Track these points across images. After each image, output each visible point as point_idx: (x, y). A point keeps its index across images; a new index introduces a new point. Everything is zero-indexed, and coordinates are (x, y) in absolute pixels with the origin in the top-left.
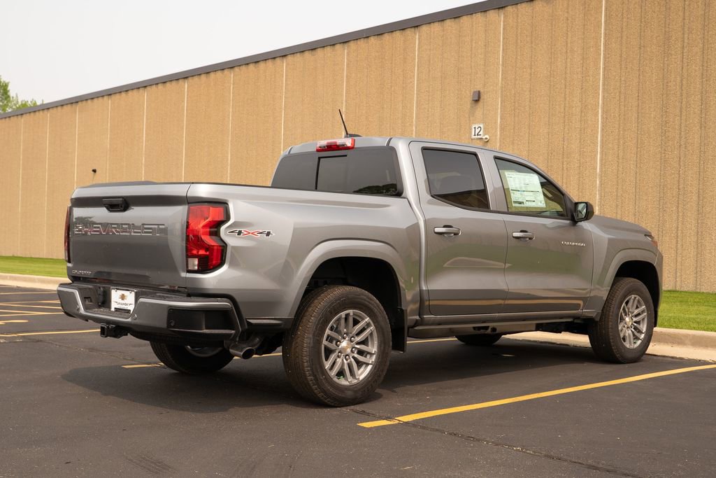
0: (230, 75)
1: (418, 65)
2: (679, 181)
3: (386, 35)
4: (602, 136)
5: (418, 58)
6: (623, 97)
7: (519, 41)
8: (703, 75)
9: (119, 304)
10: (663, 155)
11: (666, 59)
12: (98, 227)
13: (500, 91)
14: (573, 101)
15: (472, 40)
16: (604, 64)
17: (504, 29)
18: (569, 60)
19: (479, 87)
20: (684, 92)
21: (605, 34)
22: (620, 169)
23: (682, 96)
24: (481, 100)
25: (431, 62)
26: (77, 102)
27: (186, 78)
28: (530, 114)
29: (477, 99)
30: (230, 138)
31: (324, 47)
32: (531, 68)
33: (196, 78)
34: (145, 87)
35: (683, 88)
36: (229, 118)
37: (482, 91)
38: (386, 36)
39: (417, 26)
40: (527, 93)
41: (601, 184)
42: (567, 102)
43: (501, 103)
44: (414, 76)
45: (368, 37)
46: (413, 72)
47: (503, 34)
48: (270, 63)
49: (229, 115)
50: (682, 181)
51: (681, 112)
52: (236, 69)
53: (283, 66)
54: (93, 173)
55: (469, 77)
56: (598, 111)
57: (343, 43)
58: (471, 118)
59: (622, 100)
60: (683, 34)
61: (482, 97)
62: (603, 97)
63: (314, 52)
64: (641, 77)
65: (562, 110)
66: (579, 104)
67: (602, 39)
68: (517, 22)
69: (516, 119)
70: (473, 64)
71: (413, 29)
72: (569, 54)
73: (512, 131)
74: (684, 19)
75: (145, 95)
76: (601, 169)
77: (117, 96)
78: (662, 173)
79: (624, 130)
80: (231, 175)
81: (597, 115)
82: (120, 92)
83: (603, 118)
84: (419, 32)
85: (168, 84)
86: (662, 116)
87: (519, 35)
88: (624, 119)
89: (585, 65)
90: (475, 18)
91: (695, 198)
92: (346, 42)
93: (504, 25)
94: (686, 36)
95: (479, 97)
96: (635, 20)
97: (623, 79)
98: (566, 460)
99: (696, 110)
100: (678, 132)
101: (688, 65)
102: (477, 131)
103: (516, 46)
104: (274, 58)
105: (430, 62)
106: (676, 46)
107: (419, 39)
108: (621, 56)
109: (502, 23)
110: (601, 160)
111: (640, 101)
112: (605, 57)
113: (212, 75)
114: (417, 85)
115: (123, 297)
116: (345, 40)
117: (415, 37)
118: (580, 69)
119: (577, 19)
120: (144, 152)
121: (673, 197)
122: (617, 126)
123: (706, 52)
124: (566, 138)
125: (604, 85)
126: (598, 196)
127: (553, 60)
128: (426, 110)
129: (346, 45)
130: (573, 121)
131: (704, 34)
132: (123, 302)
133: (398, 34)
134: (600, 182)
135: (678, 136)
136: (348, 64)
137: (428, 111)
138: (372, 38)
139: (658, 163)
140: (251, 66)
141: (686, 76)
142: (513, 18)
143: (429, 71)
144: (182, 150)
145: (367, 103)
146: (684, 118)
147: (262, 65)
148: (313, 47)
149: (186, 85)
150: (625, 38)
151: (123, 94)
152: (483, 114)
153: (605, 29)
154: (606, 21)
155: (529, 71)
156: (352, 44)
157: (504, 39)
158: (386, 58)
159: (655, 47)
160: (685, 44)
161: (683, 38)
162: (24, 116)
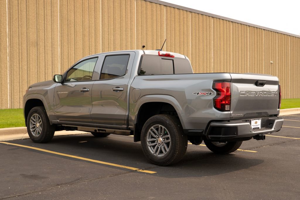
9: (254, 126)
12: (254, 93)
115: (256, 123)
132: (256, 125)
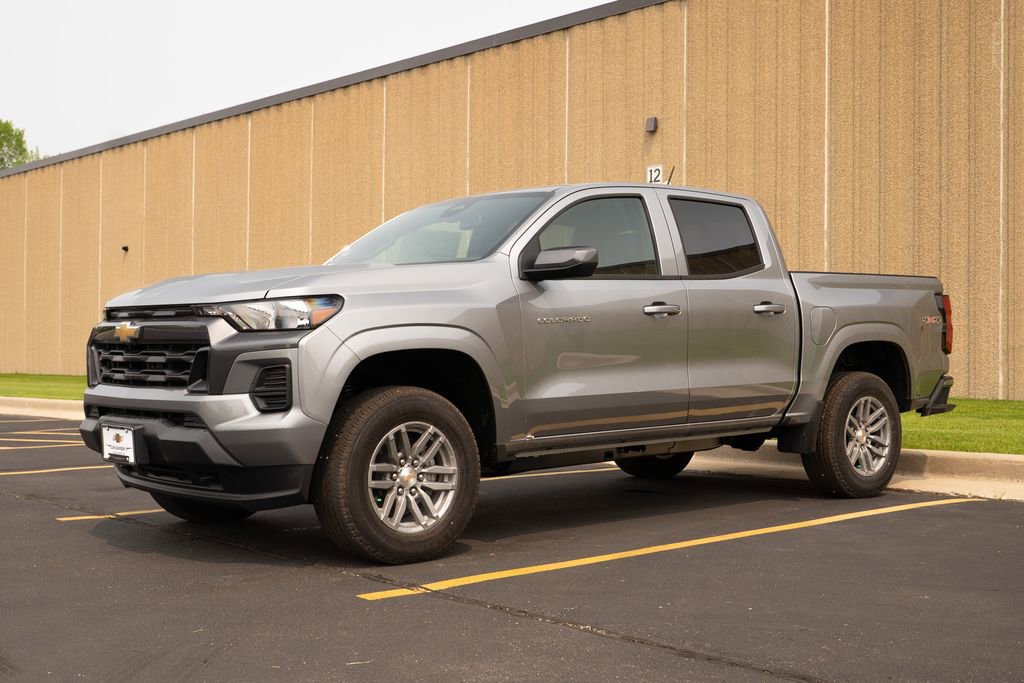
0: (309, 107)
1: (570, 83)
2: (940, 239)
3: (524, 42)
4: (830, 176)
5: (570, 74)
6: (857, 120)
7: (710, 45)
8: (969, 84)
10: (917, 202)
11: (917, 63)
13: (685, 117)
14: (787, 128)
15: (644, 46)
16: (830, 73)
17: (688, 28)
18: (780, 69)
19: (654, 113)
20: (944, 110)
21: (831, 30)
22: (857, 224)
23: (940, 114)
24: (659, 130)
25: (588, 79)
26: (100, 152)
27: (250, 112)
28: (727, 148)
29: (653, 129)
30: (311, 197)
31: (438, 62)
32: (727, 83)
33: (263, 113)
34: (194, 127)
35: (943, 104)
36: (309, 168)
37: (659, 118)
38: (525, 44)
39: (567, 28)
40: (724, 118)
41: (830, 247)
42: (779, 130)
43: (687, 133)
44: (564, 99)
45: (499, 46)
46: (563, 95)
47: (688, 35)
48: (364, 87)
49: (309, 164)
50: (944, 239)
51: (940, 139)
52: (318, 98)
53: (382, 91)
54: (124, 251)
55: (641, 99)
56: (823, 142)
57: (465, 55)
58: (646, 158)
59: (858, 125)
60: (941, 26)
61: (660, 127)
62: (830, 121)
63: (425, 70)
64: (883, 90)
65: (773, 141)
66: (796, 132)
67: (827, 37)
68: (706, 18)
69: (709, 156)
70: (646, 80)
71: (561, 33)
72: (780, 61)
73: (703, 174)
74: (941, 5)
75: (193, 138)
76: (830, 224)
77: (156, 141)
78: (917, 227)
79: (861, 168)
80: (313, 249)
81: (821, 147)
82: (159, 136)
83: (830, 151)
84: (570, 38)
85: (224, 122)
86: (914, 145)
87: (709, 35)
88: (861, 152)
89: (803, 75)
90: (647, 13)
91: (963, 263)
92: (469, 54)
93: (688, 23)
94: (944, 29)
95: (656, 127)
96: (872, 9)
97: (857, 94)
98: (651, 644)
99: (962, 136)
100: (936, 168)
101: (948, 71)
102: (654, 175)
103: (706, 51)
104: (370, 81)
105: (586, 78)
106: (931, 44)
107: (570, 47)
108: (854, 62)
109: (685, 20)
110: (830, 212)
111: (882, 126)
112: (830, 64)
113: (285, 107)
114: (570, 111)
116: (467, 51)
117: (564, 43)
118: (796, 82)
119: (790, 11)
120: (193, 220)
121: (933, 262)
122: (850, 162)
123: (972, 51)
124: (779, 183)
125: (830, 103)
126: (826, 263)
127: (758, 70)
128: (582, 148)
129: (469, 59)
130: (789, 158)
131: (970, 25)
133: (540, 40)
134: (829, 243)
135: (936, 174)
136: (472, 86)
137: (585, 149)
138: (505, 48)
139: (911, 214)
140: (339, 93)
141: (945, 88)
142: (700, 11)
143: (586, 91)
144: (246, 215)
145: (499, 141)
146: (944, 147)
147: (353, 91)
148: (423, 63)
149: (248, 123)
150: (858, 35)
151: (163, 139)
152: (662, 151)
153: (831, 23)
154: (831, 12)
155: (725, 87)
156: (477, 57)
157: (688, 42)
158: (525, 75)
159: (901, 46)
160: (944, 42)
161: (941, 32)
162: (29, 173)
